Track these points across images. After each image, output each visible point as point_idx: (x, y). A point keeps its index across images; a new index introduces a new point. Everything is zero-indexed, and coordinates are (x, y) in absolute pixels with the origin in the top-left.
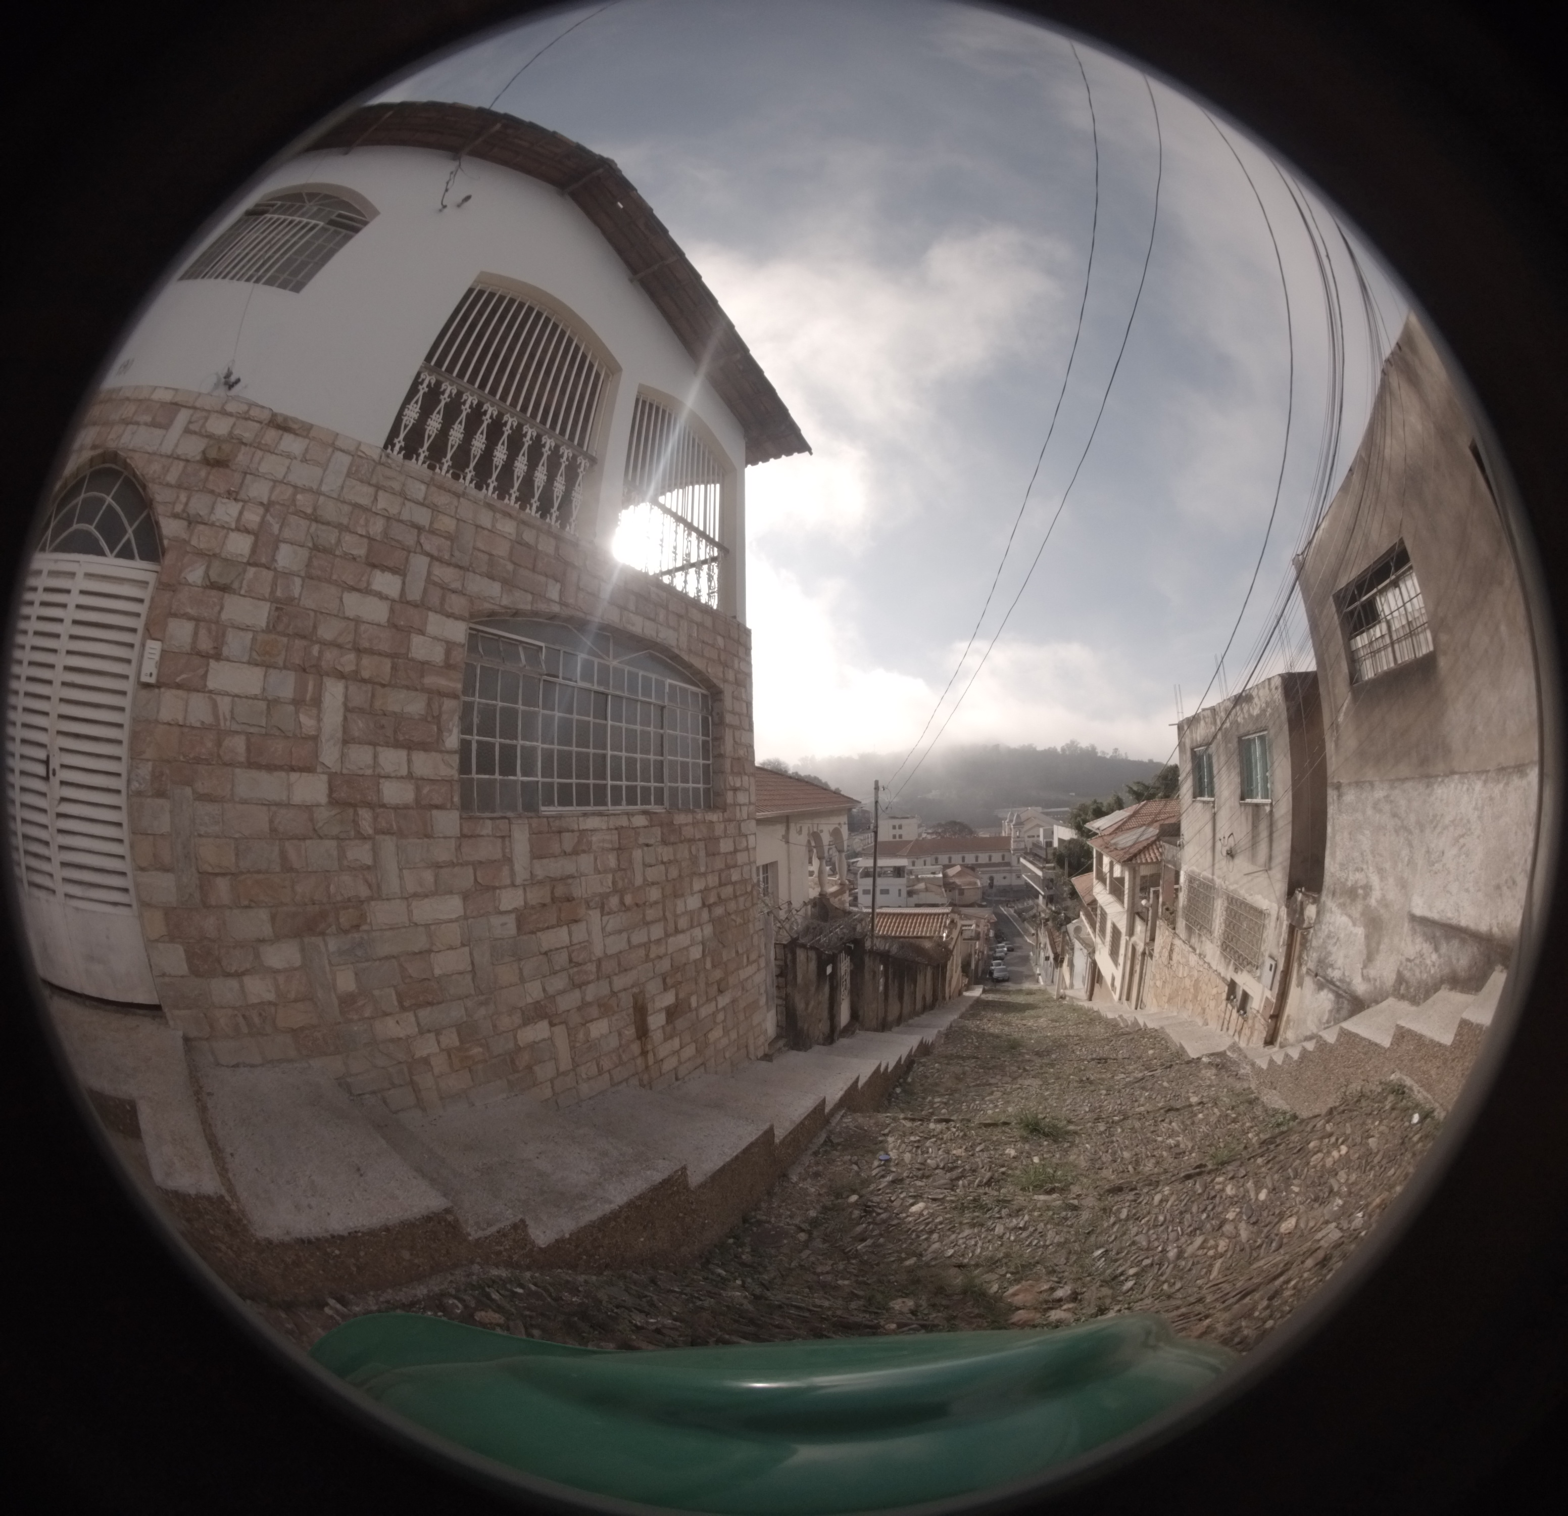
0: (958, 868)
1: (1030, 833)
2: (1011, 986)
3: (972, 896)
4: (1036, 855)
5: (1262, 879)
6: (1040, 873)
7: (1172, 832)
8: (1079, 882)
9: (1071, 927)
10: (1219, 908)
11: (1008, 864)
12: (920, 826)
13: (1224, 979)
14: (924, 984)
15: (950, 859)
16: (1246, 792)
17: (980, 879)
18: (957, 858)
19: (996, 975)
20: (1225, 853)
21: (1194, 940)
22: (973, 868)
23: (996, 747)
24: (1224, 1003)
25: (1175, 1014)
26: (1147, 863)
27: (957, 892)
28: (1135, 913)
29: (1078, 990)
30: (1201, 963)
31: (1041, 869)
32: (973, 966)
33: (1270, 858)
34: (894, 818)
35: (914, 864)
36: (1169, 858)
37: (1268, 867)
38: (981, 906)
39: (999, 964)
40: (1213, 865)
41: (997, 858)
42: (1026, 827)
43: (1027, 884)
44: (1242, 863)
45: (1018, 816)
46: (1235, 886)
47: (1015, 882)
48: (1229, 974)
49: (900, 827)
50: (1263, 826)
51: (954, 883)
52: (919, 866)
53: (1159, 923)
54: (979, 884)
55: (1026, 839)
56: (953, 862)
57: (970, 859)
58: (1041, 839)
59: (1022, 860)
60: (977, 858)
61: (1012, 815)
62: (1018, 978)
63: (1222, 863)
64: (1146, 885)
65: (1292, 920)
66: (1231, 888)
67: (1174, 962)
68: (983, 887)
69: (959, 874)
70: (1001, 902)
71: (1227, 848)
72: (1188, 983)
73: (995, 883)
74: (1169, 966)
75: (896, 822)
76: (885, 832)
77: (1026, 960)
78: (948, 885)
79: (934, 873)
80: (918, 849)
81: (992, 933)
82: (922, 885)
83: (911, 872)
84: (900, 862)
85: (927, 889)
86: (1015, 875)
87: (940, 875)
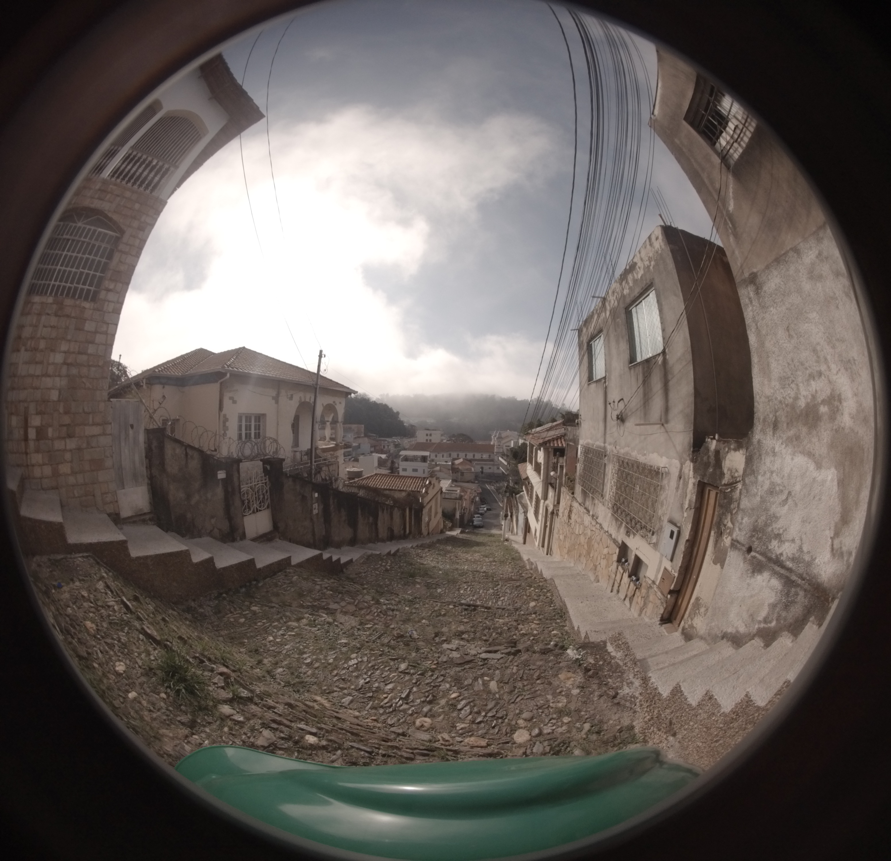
0: (461, 460)
1: (507, 444)
2: (483, 531)
3: (468, 476)
4: (507, 455)
8: (521, 467)
9: (518, 497)
11: (492, 460)
12: (442, 435)
15: (458, 455)
17: (474, 467)
18: (462, 455)
19: (475, 523)
22: (470, 461)
27: (459, 474)
29: (519, 538)
34: (428, 430)
35: (436, 456)
38: (473, 483)
39: (479, 517)
41: (485, 456)
42: (504, 441)
43: (502, 472)
45: (500, 434)
47: (496, 471)
49: (431, 435)
51: (458, 468)
52: (439, 457)
54: (473, 469)
55: (505, 448)
56: (460, 456)
57: (470, 456)
59: (500, 459)
60: (474, 456)
61: (497, 432)
62: (490, 526)
68: (477, 473)
69: (461, 463)
70: (487, 482)
73: (484, 471)
75: (428, 432)
76: (421, 437)
77: (497, 516)
78: (454, 469)
79: (446, 462)
80: (439, 448)
81: (477, 499)
82: (438, 468)
83: (433, 460)
84: (426, 453)
85: (440, 471)
86: (496, 467)
87: (450, 463)
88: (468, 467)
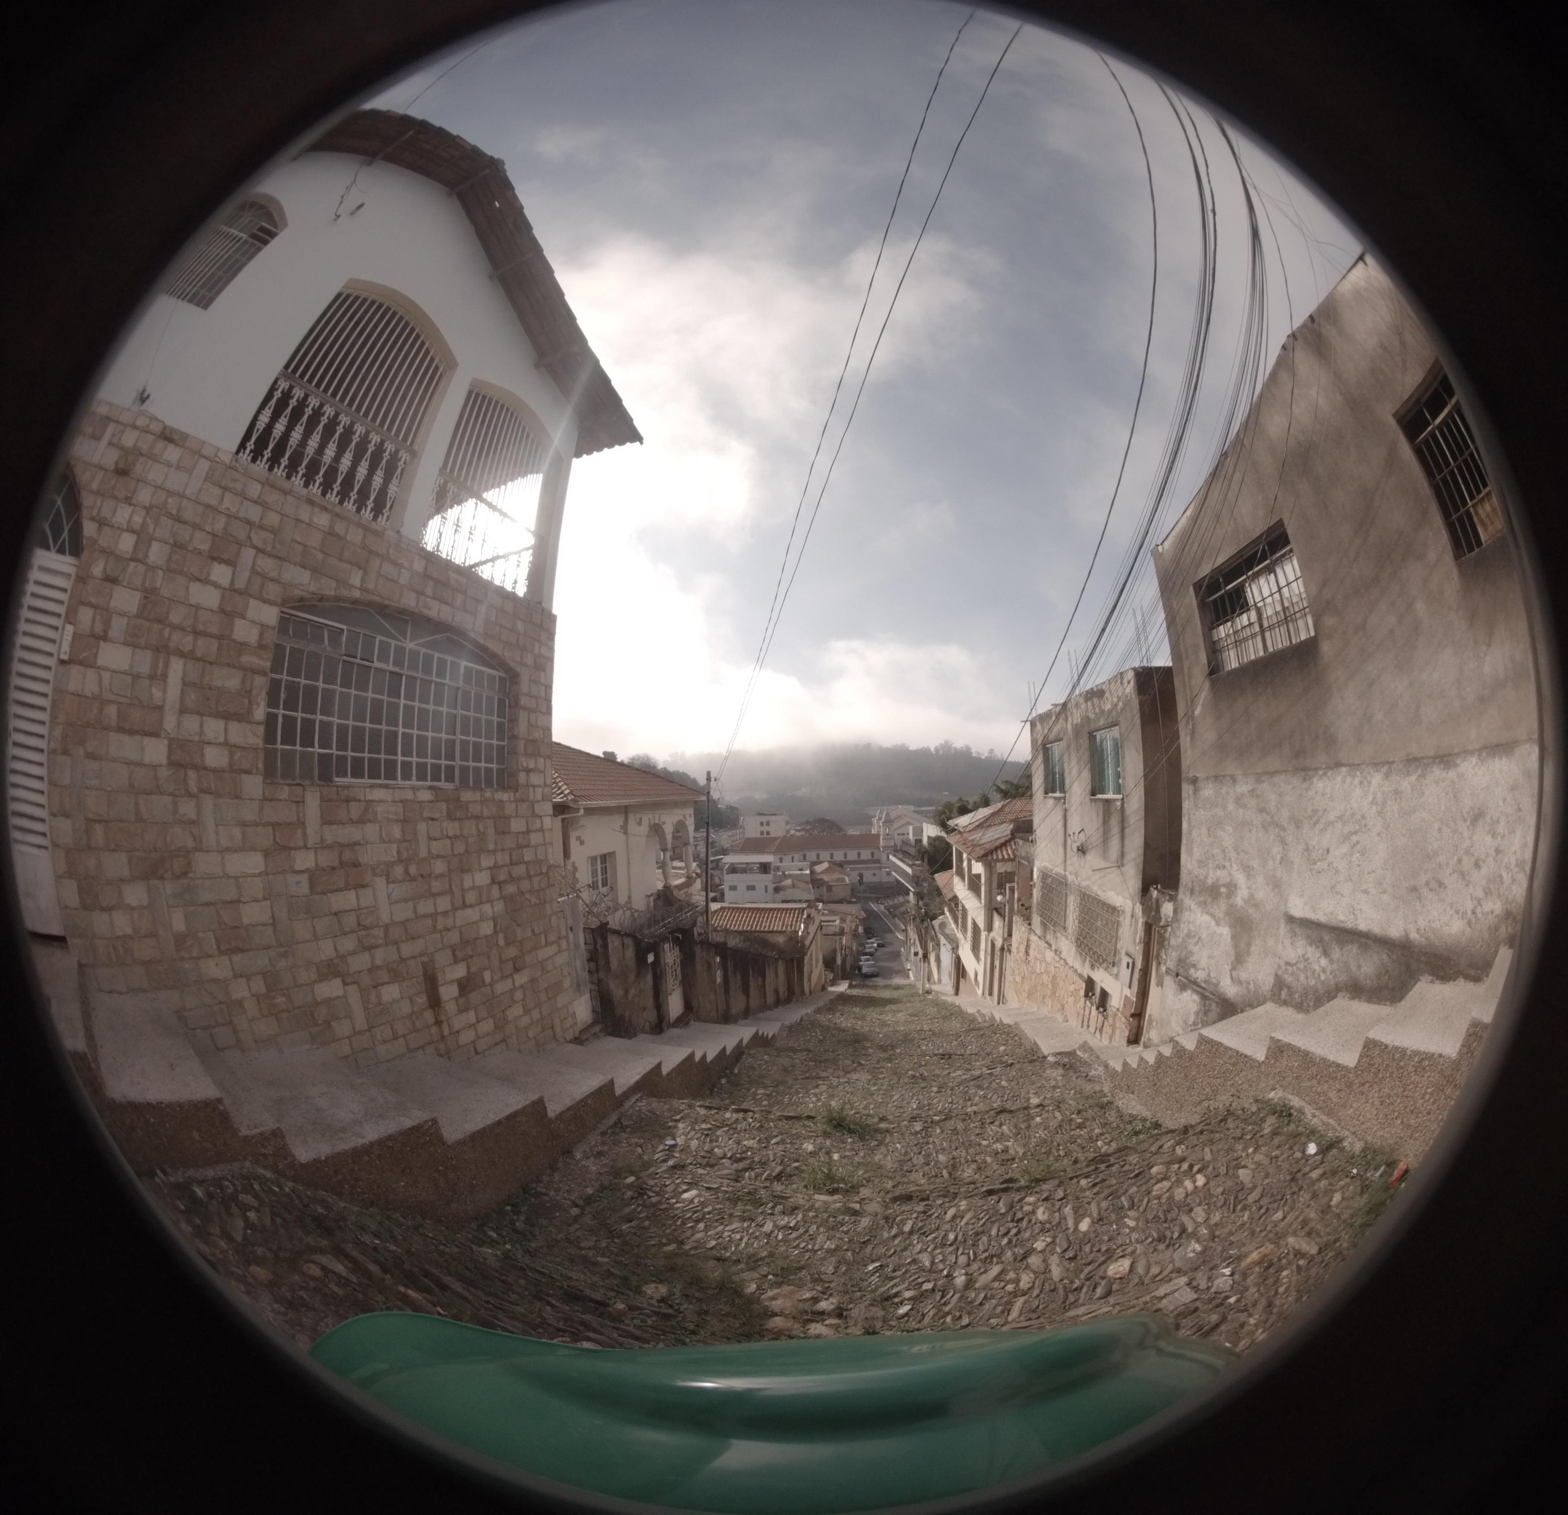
0: (826, 865)
1: (900, 831)
2: (880, 981)
3: (839, 893)
4: (905, 853)
5: (1114, 875)
6: (910, 871)
7: (1024, 829)
8: (940, 878)
9: (936, 923)
10: (1072, 904)
11: (878, 861)
12: (787, 823)
13: (1081, 976)
14: (776, 978)
15: (818, 856)
16: (1096, 789)
17: (848, 876)
18: (825, 855)
19: (864, 970)
20: (1075, 849)
21: (1049, 936)
22: (841, 865)
23: (868, 746)
24: (1083, 999)
25: (1035, 1009)
26: (1003, 860)
27: (825, 888)
28: (993, 909)
29: (944, 985)
30: (1057, 959)
31: (910, 866)
32: (839, 962)
33: (1122, 854)
34: (762, 814)
35: (781, 860)
36: (1023, 854)
37: (1120, 864)
38: (849, 902)
39: (868, 960)
40: (1065, 861)
41: (866, 855)
42: (896, 825)
43: (897, 881)
44: (1093, 859)
45: (887, 815)
46: (1087, 883)
47: (886, 879)
48: (1086, 971)
49: (768, 824)
50: (1114, 821)
51: (822, 880)
52: (787, 862)
53: (1016, 918)
54: (847, 879)
55: (896, 837)
56: (821, 859)
57: (839, 856)
58: (911, 836)
59: (891, 857)
60: (845, 856)
61: (881, 813)
62: (888, 973)
63: (1074, 859)
64: (1002, 882)
65: (1148, 917)
66: (1084, 884)
67: (1031, 958)
68: (852, 884)
69: (827, 871)
70: (870, 899)
71: (1078, 844)
72: (1045, 978)
73: (865, 880)
74: (1027, 962)
75: (764, 819)
76: (752, 828)
77: (896, 955)
78: (815, 881)
79: (801, 870)
80: (786, 846)
81: (861, 929)
82: (788, 882)
83: (778, 869)
84: (768, 858)
85: (793, 886)
86: (884, 873)
87: (808, 872)
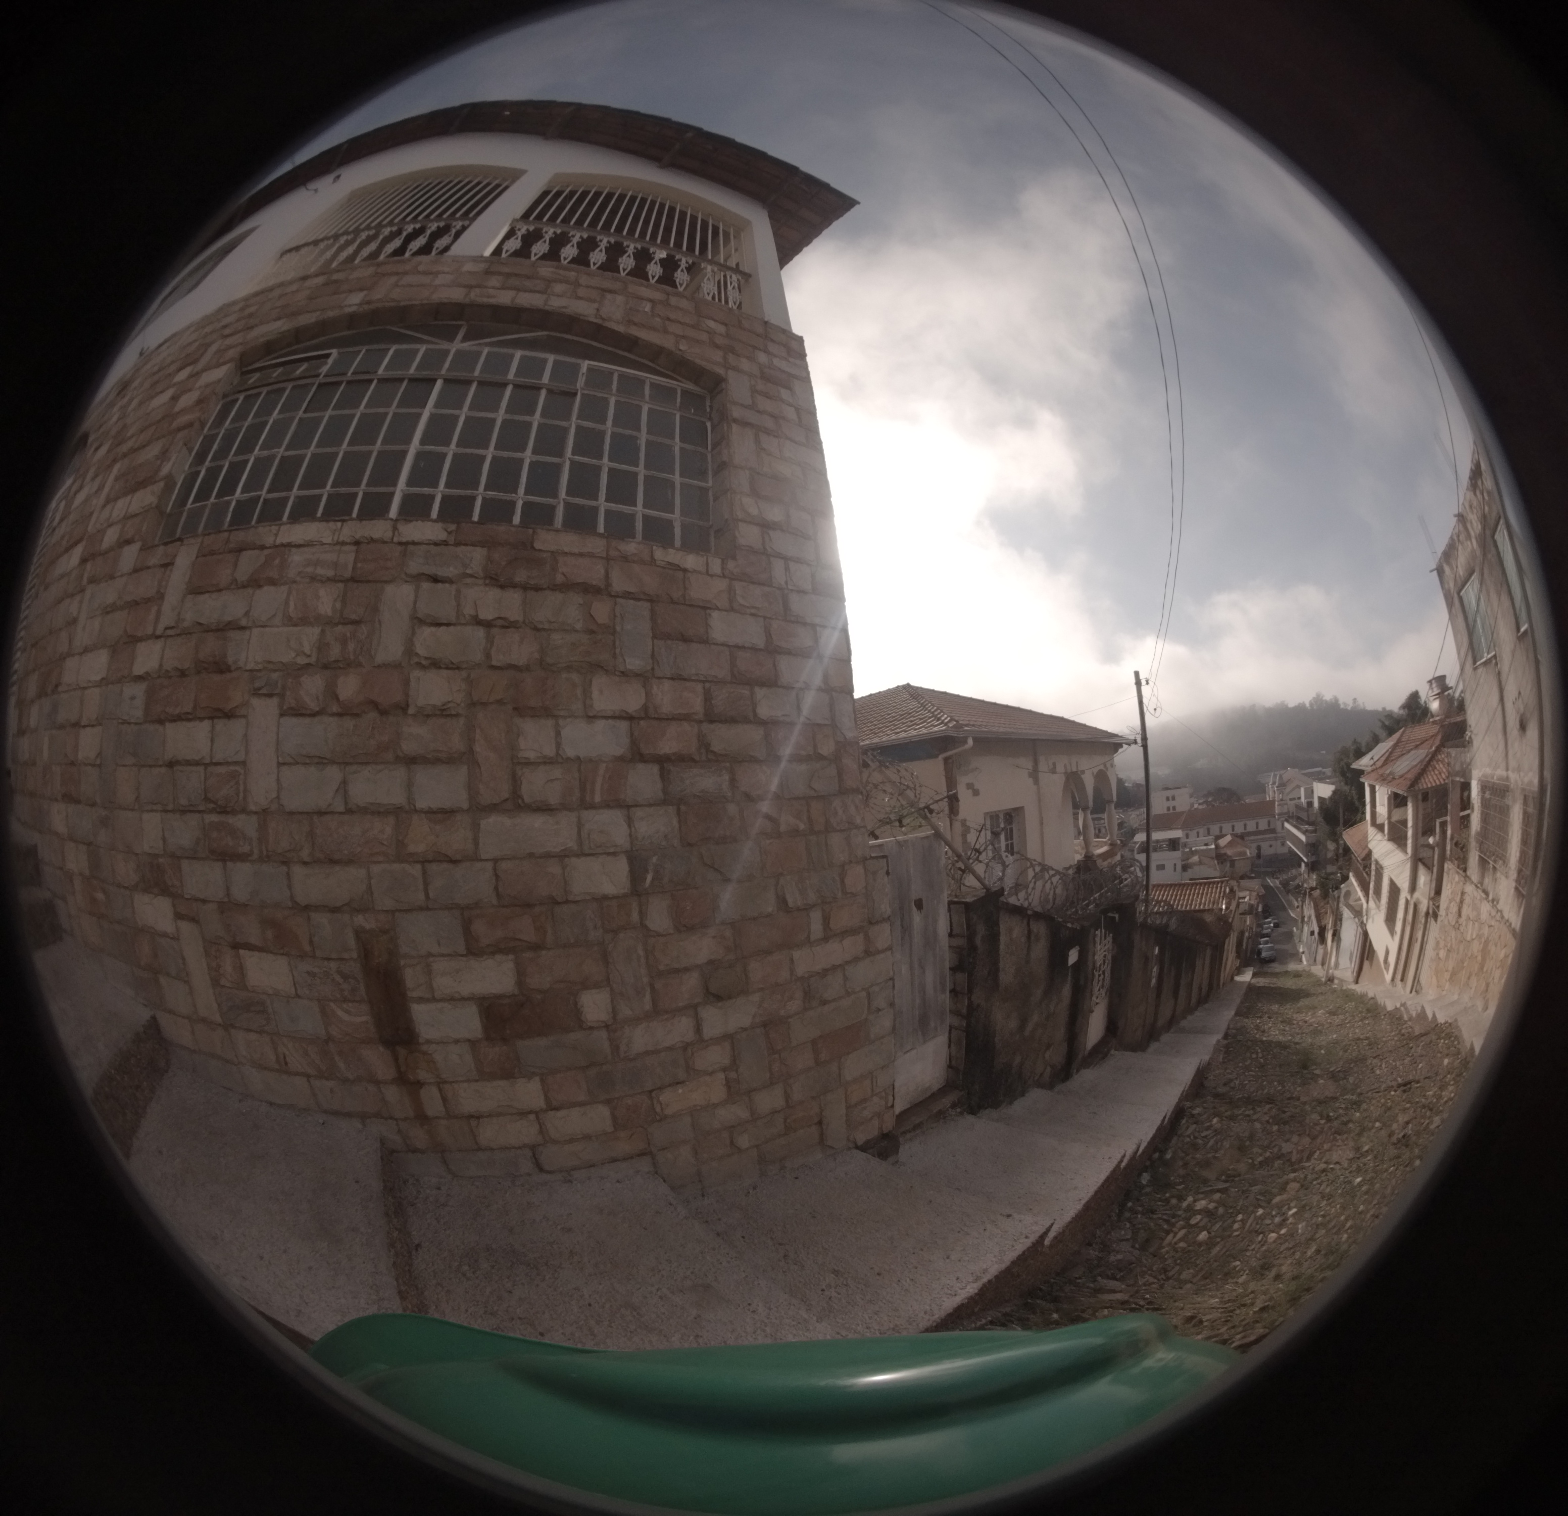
0: (1228, 838)
1: (1292, 795)
2: (1278, 967)
3: (1242, 867)
4: (1298, 819)
6: (1303, 838)
8: (1350, 835)
10: (1516, 819)
11: (1273, 831)
12: (1191, 796)
15: (1221, 828)
17: (1249, 848)
18: (1227, 827)
19: (1263, 954)
20: (1517, 728)
21: (1487, 880)
22: (1242, 837)
27: (1229, 863)
29: (1344, 970)
30: (1494, 912)
31: (1304, 833)
34: (1167, 789)
36: (1458, 767)
38: (1251, 878)
39: (1268, 942)
41: (1263, 825)
42: (1288, 790)
43: (1291, 851)
45: (1282, 778)
47: (1281, 849)
49: (1173, 798)
51: (1225, 854)
52: (1193, 838)
53: (1448, 866)
54: (1248, 854)
55: (1289, 801)
56: (1224, 832)
57: (1239, 829)
58: (1303, 800)
59: (1287, 825)
60: (1245, 826)
61: (1275, 776)
62: (1284, 956)
63: (1516, 745)
67: (1463, 919)
68: (1252, 856)
69: (1230, 844)
70: (1268, 873)
71: (1519, 718)
73: (1263, 852)
74: (1457, 926)
75: (1169, 793)
76: (1158, 804)
77: (1290, 935)
78: (1220, 857)
79: (1206, 845)
80: (1191, 820)
81: (1261, 908)
82: (1196, 858)
83: (1185, 845)
84: (1177, 834)
85: (1200, 863)
86: (1279, 843)
87: (1213, 846)
88: (1240, 849)
